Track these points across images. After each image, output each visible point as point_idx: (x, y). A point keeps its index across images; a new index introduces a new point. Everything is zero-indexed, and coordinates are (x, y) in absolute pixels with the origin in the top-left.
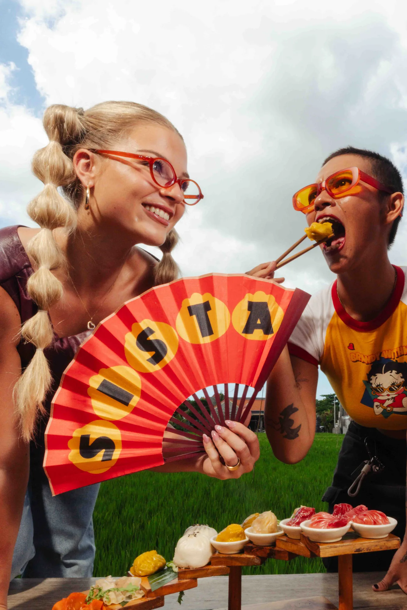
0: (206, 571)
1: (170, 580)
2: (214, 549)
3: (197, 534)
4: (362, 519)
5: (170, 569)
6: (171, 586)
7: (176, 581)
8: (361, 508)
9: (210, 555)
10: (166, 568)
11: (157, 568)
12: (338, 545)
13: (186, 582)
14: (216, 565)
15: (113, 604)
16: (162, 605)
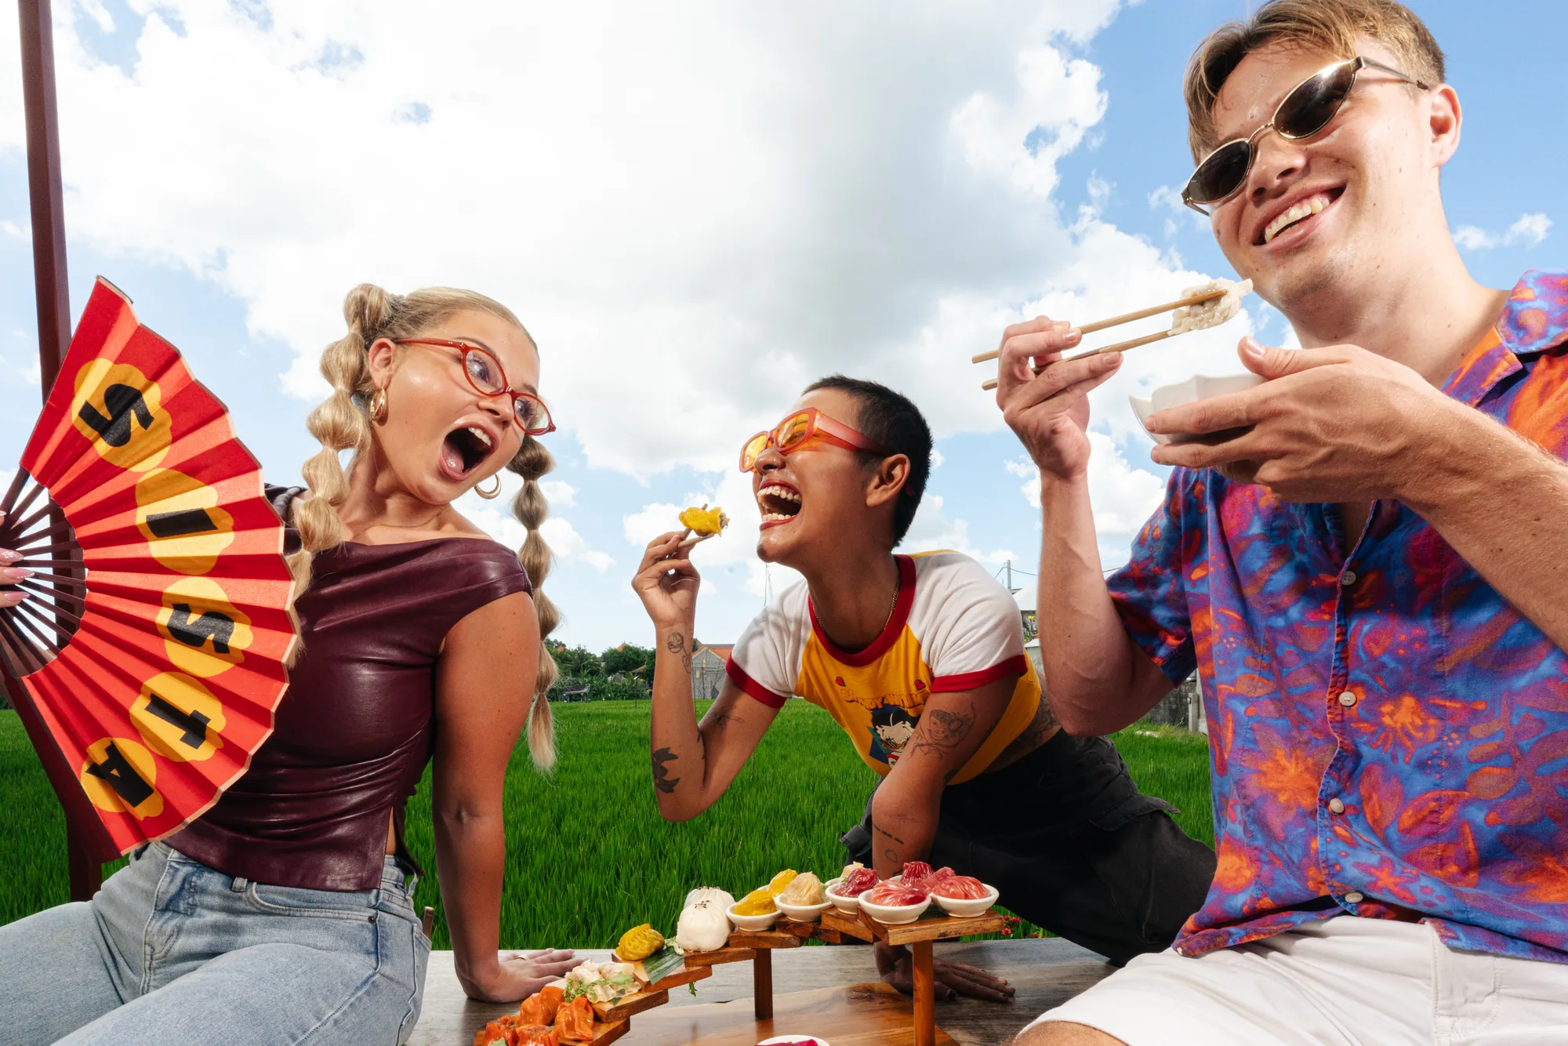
0: (723, 955)
1: (673, 966)
2: (732, 925)
3: (708, 904)
4: (948, 891)
5: (670, 949)
6: (676, 977)
7: (681, 969)
8: (945, 871)
9: (726, 932)
10: (665, 947)
11: (653, 950)
12: (914, 928)
13: (697, 971)
14: (736, 947)
15: (600, 1002)
16: (666, 1001)
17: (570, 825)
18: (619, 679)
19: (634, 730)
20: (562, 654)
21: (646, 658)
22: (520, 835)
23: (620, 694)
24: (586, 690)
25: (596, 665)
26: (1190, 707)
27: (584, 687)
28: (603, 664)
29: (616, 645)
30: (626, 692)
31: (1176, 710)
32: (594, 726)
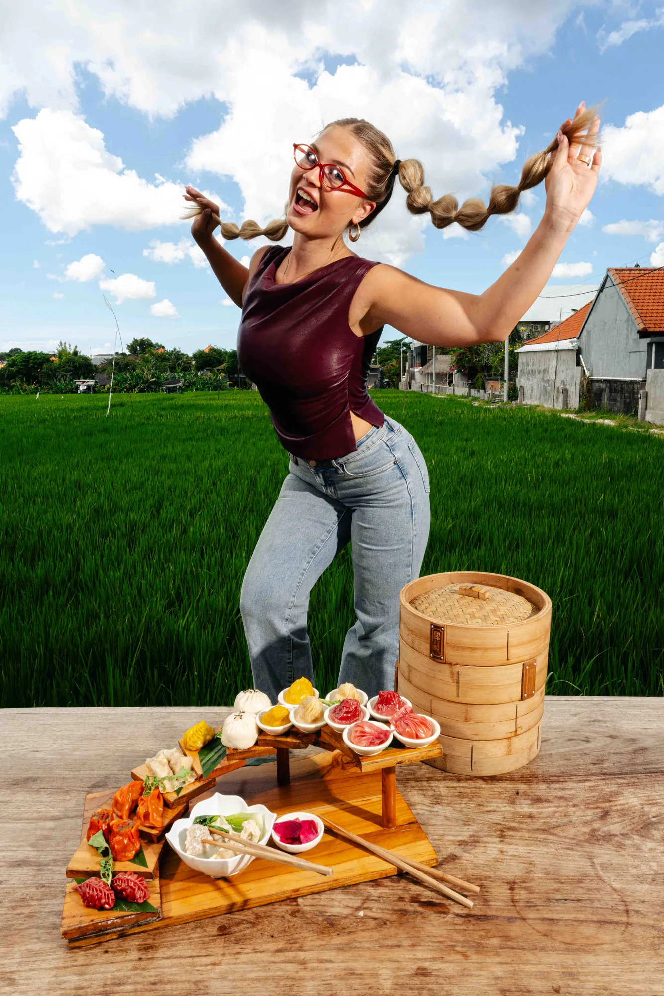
0: (253, 752)
2: (261, 732)
6: (221, 769)
7: (225, 763)
9: (256, 736)
14: (263, 746)
15: (168, 793)
17: (168, 512)
18: (206, 375)
19: (217, 421)
20: (162, 354)
21: (227, 358)
22: (130, 520)
23: (205, 386)
24: (180, 384)
25: (188, 363)
26: (640, 402)
27: (179, 382)
28: (194, 362)
29: (204, 347)
30: (211, 384)
31: (630, 403)
32: (187, 417)
